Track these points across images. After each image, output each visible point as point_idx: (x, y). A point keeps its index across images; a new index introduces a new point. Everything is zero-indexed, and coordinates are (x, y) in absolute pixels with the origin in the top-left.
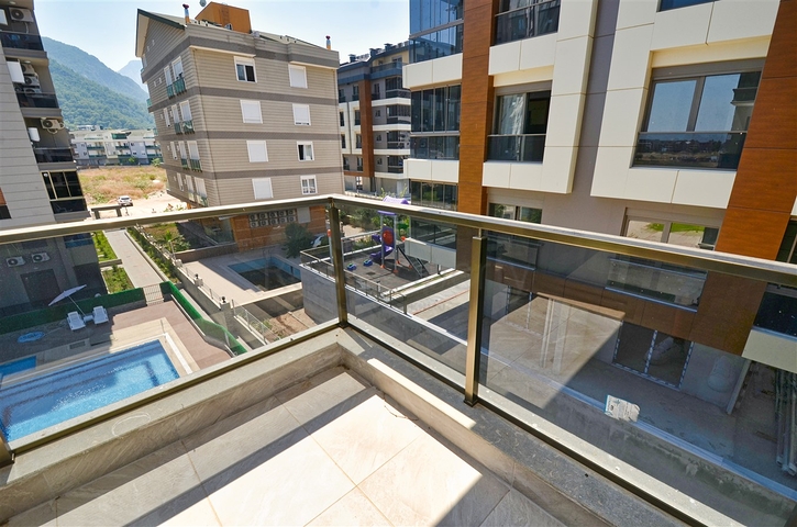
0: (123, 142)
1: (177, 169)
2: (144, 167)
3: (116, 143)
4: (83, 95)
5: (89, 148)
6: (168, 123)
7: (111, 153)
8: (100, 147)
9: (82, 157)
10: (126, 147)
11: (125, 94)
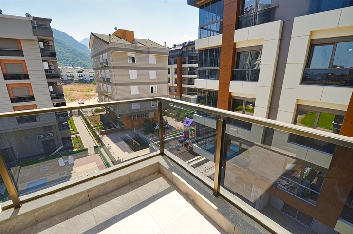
0: (81, 74)
2: (88, 85)
3: (78, 74)
4: (66, 52)
5: (68, 76)
7: (76, 78)
8: (72, 76)
9: (65, 79)
10: (82, 76)
11: (82, 51)
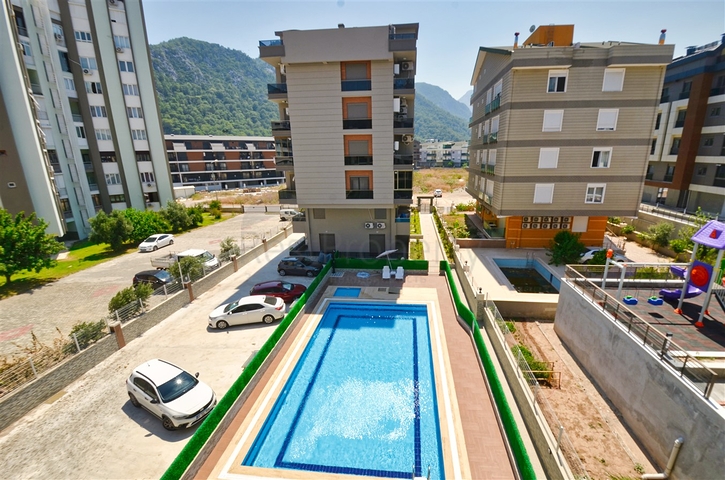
0: (448, 150)
1: (477, 172)
2: (456, 169)
3: (443, 151)
4: (434, 119)
5: (428, 155)
6: (480, 135)
7: (439, 159)
8: (434, 155)
9: (423, 160)
10: (449, 154)
11: (459, 116)
